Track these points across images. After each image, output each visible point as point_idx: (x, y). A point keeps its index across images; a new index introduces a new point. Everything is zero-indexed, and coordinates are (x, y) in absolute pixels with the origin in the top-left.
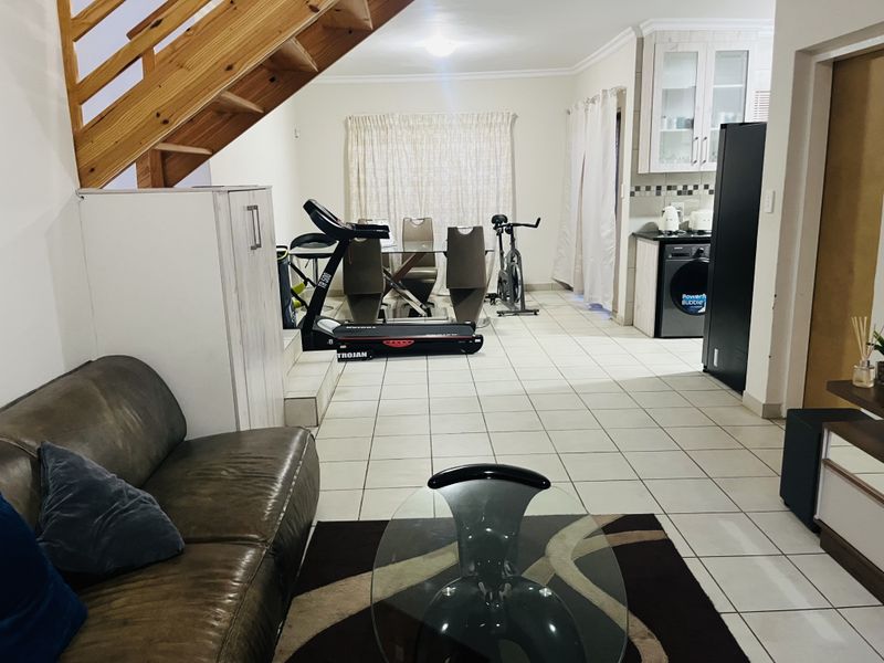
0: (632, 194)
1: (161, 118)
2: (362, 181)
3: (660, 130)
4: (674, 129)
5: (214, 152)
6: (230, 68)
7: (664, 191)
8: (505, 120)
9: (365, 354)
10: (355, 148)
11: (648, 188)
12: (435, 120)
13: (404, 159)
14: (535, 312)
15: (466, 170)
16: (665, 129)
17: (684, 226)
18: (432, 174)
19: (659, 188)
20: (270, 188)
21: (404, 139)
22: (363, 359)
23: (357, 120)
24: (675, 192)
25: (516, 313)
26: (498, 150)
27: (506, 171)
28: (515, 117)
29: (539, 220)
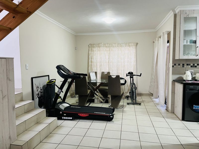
0: (173, 66)
2: (92, 61)
3: (183, 44)
4: (189, 43)
7: (185, 66)
8: (134, 44)
9: (71, 118)
10: (91, 52)
11: (179, 65)
12: (113, 45)
14: (140, 104)
16: (185, 44)
17: (194, 79)
19: (183, 65)
21: (104, 50)
22: (71, 120)
23: (92, 45)
24: (190, 66)
25: (133, 104)
28: (137, 44)
29: (141, 74)
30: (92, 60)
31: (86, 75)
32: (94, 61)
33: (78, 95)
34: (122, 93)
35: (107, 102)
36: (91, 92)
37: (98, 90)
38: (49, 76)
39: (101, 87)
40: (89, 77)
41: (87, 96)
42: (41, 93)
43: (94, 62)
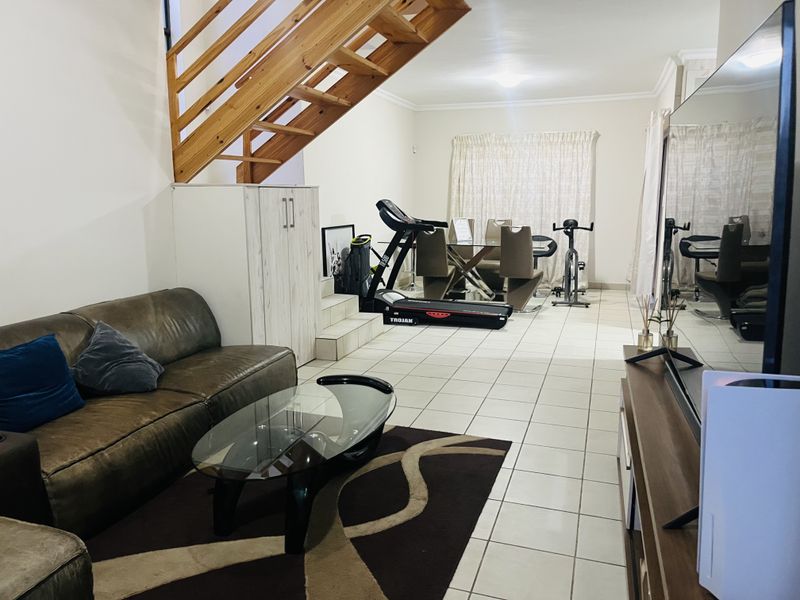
1: (220, 139)
2: (461, 188)
5: (283, 162)
6: (258, 107)
8: (588, 137)
9: (411, 321)
10: (458, 162)
13: (497, 170)
14: (587, 305)
15: (550, 181)
18: (520, 184)
20: (317, 188)
21: (499, 154)
22: (410, 324)
23: (461, 139)
26: (580, 165)
27: (586, 182)
28: (597, 136)
29: (592, 225)
30: (461, 184)
31: (445, 225)
32: (466, 187)
33: (422, 278)
34: (535, 273)
35: (500, 298)
36: (457, 270)
37: (474, 269)
38: (353, 226)
39: (483, 262)
40: (453, 232)
41: (446, 279)
42: (339, 265)
43: (466, 190)
